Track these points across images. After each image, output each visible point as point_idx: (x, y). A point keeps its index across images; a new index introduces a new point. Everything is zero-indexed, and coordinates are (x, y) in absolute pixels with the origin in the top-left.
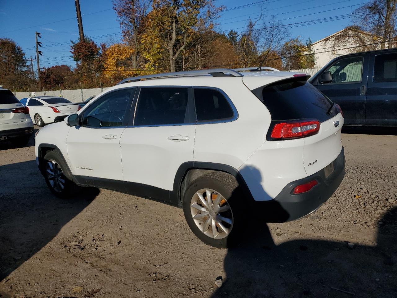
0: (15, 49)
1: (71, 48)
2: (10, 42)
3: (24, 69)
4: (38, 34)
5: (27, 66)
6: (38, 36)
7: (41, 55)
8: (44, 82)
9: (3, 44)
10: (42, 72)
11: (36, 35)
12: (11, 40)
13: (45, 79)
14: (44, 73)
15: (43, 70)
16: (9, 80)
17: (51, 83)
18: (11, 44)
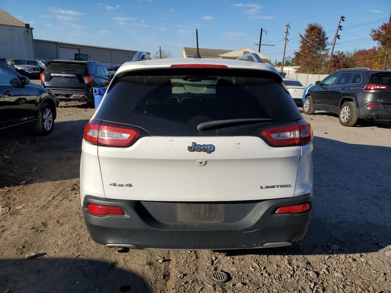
0: (320, 34)
1: (372, 30)
2: (318, 27)
3: (323, 53)
4: (342, 17)
5: (326, 50)
6: (342, 20)
7: (339, 39)
8: (334, 66)
9: (311, 29)
10: (334, 56)
11: (340, 18)
12: (319, 24)
13: (335, 63)
14: (336, 57)
15: (336, 54)
16: (305, 62)
17: (339, 67)
18: (319, 29)
